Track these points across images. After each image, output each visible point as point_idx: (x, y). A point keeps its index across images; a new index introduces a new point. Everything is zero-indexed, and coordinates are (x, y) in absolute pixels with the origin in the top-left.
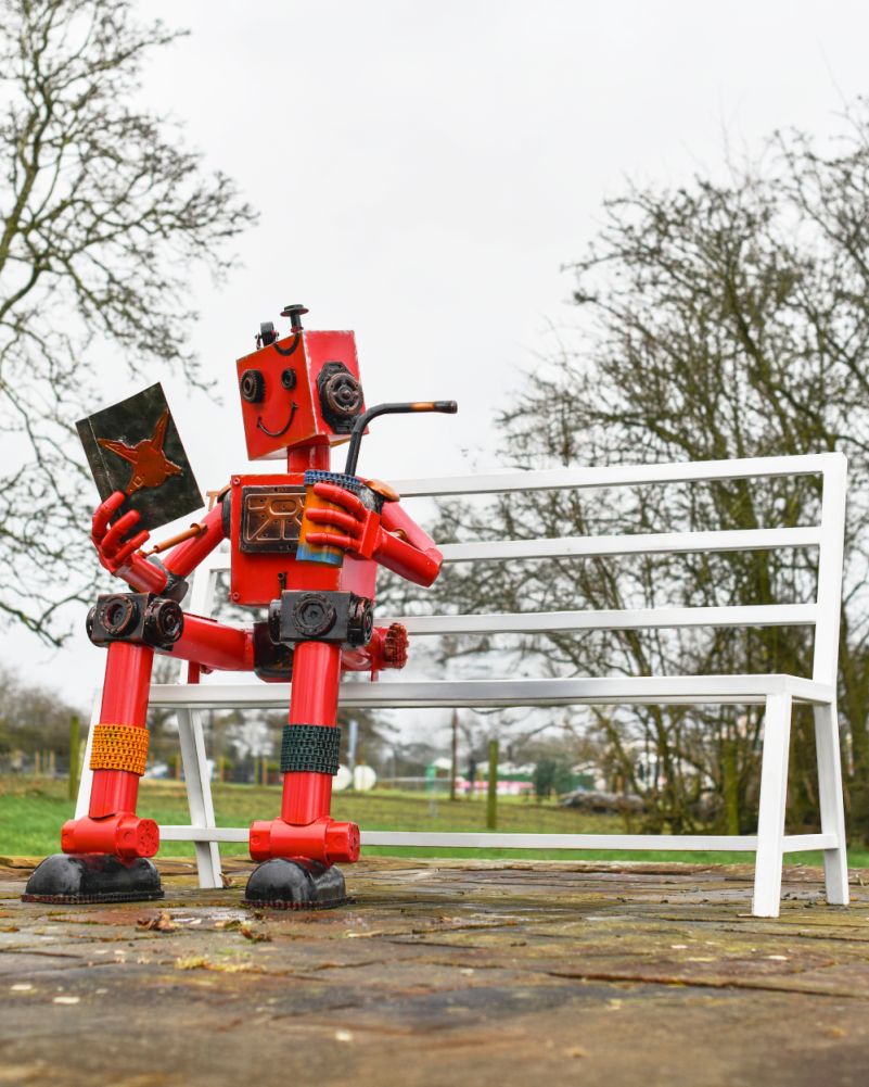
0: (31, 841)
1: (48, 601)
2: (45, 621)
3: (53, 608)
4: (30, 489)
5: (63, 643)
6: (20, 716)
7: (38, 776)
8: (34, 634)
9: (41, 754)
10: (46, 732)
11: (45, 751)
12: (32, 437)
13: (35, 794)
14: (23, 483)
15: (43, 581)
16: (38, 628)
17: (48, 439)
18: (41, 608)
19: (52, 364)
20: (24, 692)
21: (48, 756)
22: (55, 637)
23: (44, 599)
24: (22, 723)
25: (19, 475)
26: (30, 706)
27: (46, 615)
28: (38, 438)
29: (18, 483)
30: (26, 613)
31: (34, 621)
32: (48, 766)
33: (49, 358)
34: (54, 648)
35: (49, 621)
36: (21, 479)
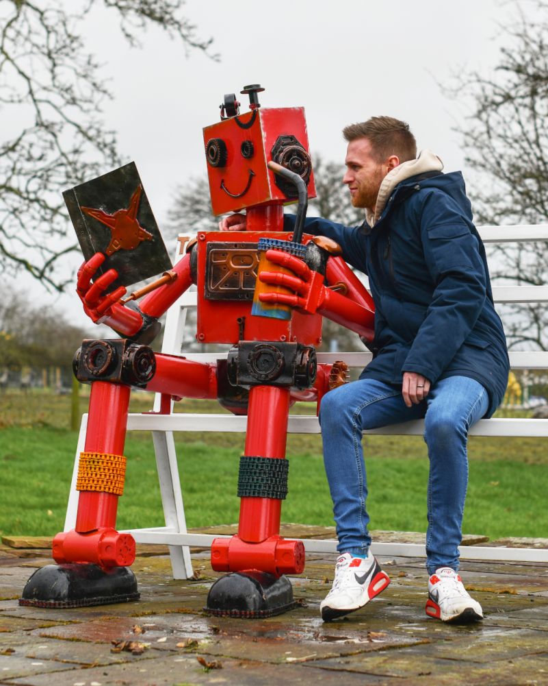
0: (35, 482)
1: (51, 252)
2: (47, 269)
3: (54, 258)
4: (29, 152)
5: (65, 288)
6: (28, 335)
7: (46, 390)
8: (38, 281)
9: (48, 371)
10: (53, 351)
11: (52, 369)
12: (35, 101)
13: (40, 425)
14: (23, 147)
15: (47, 232)
16: (41, 276)
17: (49, 102)
18: (44, 258)
19: (49, 32)
20: (32, 313)
21: (55, 372)
22: (57, 283)
23: (47, 249)
24: (31, 341)
25: (20, 139)
26: (37, 325)
27: (48, 264)
28: (40, 101)
29: (18, 148)
30: (30, 262)
31: (37, 269)
32: (55, 381)
33: (47, 27)
34: (56, 293)
35: (52, 269)
36: (21, 143)
